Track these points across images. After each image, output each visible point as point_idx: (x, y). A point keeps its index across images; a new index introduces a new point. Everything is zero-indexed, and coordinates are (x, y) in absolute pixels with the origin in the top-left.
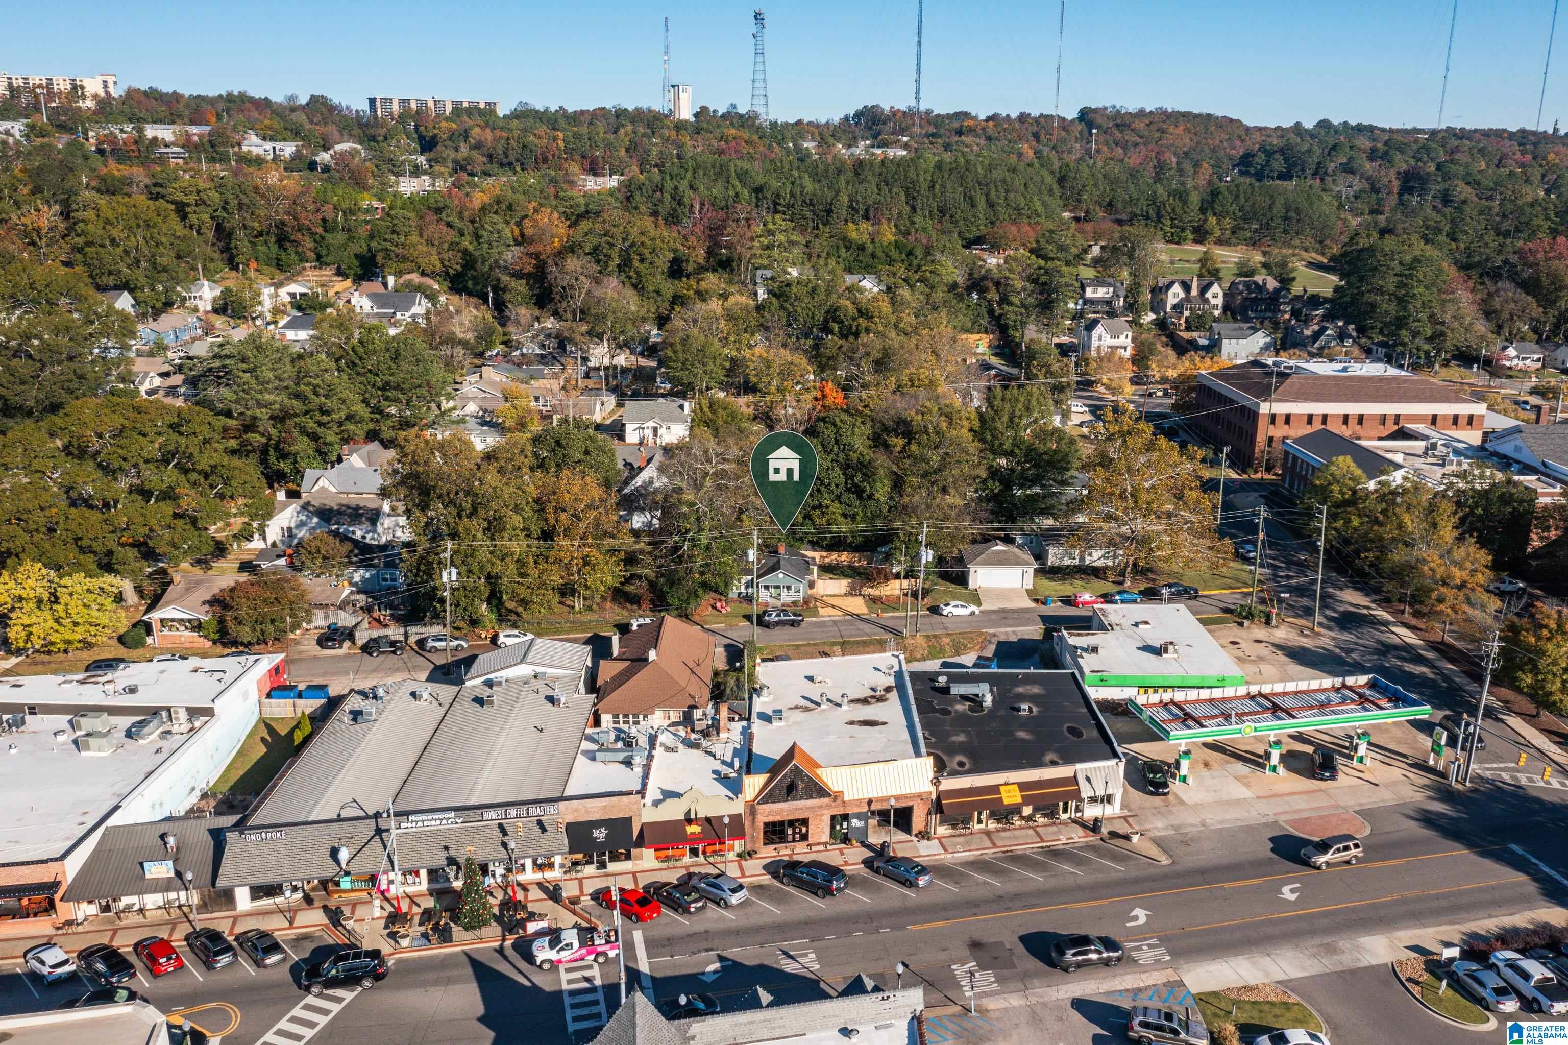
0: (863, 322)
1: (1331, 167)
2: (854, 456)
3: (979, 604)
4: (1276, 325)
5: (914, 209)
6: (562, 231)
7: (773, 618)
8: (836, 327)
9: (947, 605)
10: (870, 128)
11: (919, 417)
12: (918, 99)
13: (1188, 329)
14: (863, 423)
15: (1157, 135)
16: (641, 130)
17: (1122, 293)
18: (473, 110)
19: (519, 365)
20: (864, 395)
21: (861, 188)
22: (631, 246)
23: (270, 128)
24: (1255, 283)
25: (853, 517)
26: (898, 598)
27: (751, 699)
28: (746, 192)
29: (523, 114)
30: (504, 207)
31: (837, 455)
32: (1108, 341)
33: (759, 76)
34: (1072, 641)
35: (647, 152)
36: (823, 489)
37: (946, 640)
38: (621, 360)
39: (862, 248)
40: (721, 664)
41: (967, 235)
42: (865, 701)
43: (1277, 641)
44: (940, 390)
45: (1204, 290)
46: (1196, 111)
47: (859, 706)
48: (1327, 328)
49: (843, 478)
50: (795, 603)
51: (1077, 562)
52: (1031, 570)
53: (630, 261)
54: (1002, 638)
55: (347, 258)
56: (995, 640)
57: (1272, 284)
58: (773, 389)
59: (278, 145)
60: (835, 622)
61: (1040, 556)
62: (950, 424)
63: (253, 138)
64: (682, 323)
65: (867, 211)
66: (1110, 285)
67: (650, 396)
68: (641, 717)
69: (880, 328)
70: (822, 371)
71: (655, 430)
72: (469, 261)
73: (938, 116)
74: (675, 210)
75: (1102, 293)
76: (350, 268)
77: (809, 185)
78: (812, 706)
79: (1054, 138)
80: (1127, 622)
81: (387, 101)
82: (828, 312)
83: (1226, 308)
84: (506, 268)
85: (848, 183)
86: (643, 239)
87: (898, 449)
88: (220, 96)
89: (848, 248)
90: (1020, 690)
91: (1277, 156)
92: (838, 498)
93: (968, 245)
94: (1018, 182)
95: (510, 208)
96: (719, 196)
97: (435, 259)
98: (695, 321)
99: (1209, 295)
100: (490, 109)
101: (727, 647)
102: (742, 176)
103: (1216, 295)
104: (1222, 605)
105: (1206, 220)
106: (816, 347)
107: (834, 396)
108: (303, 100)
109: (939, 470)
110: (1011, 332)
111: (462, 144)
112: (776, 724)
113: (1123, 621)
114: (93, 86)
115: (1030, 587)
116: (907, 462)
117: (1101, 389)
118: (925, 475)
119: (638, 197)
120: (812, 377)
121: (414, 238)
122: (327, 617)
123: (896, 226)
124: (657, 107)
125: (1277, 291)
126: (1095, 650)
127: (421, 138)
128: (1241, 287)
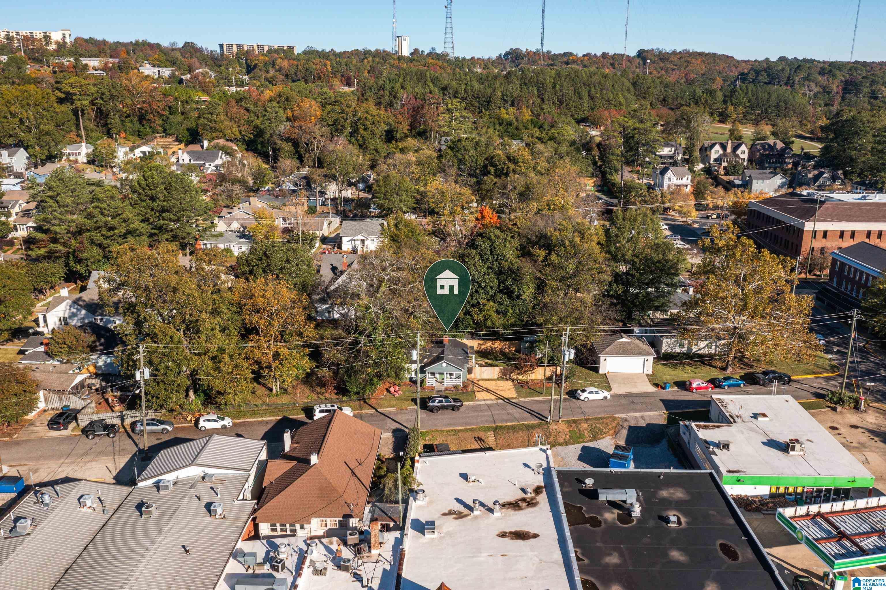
0: (511, 166)
1: (797, 79)
2: (506, 265)
3: (609, 389)
4: (785, 172)
5: (543, 100)
6: (318, 113)
7: (437, 404)
8: (492, 169)
9: (583, 391)
10: (514, 62)
11: (557, 233)
12: (542, 44)
13: (726, 174)
14: (513, 237)
15: (686, 64)
16: (377, 60)
17: (681, 151)
18: (280, 50)
19: (277, 197)
20: (512, 216)
21: (509, 87)
22: (358, 120)
23: (157, 60)
24: (769, 145)
25: (505, 313)
26: (542, 382)
27: (406, 502)
28: (436, 90)
29: (310, 53)
30: (283, 99)
31: (492, 263)
32: (675, 181)
33: (449, 30)
34: (702, 434)
35: (381, 73)
36: (481, 290)
37: (584, 426)
38: (348, 193)
39: (510, 124)
40: (387, 452)
41: (577, 117)
42: (515, 505)
43: (870, 427)
44: (570, 212)
45: (735, 149)
46: (707, 52)
47: (510, 512)
48: (824, 173)
49: (496, 282)
50: (456, 387)
51: (685, 349)
52: (651, 359)
53: (358, 129)
54: (633, 423)
55: (182, 130)
56: (626, 425)
57: (780, 145)
58: (446, 212)
59: (162, 70)
60: (489, 406)
61: (654, 344)
62: (583, 238)
63: (147, 65)
64: (386, 166)
65: (513, 102)
66: (672, 146)
67: (363, 217)
68: (298, 526)
69: (523, 170)
70: (483, 200)
71: (363, 241)
72: (259, 133)
73: (554, 54)
74: (391, 102)
75: (666, 151)
76: (183, 136)
77: (477, 86)
78: (465, 511)
79: (624, 66)
80: (746, 414)
81: (230, 46)
82: (487, 159)
83: (750, 160)
84: (280, 136)
85: (501, 84)
86: (367, 115)
87: (541, 259)
88: (131, 42)
89: (500, 124)
90: (664, 493)
91: (763, 73)
92: (493, 298)
93: (578, 122)
94: (609, 84)
95: (287, 99)
96: (420, 92)
97: (235, 130)
98: (395, 166)
99: (739, 152)
100: (291, 49)
101: (396, 431)
102: (434, 80)
103: (744, 152)
104: (813, 390)
105: (726, 109)
106: (478, 183)
107: (490, 217)
108: (180, 45)
109: (573, 276)
110: (608, 176)
111: (270, 69)
112: (429, 536)
113: (741, 412)
114: (56, 37)
115: (650, 372)
116: (549, 269)
117: (672, 213)
118: (563, 279)
119: (369, 93)
120: (475, 205)
121: (223, 117)
122: (61, 400)
123: (532, 111)
124: (388, 49)
125: (783, 150)
126: (726, 446)
127: (248, 66)
128: (759, 147)
